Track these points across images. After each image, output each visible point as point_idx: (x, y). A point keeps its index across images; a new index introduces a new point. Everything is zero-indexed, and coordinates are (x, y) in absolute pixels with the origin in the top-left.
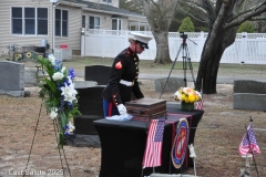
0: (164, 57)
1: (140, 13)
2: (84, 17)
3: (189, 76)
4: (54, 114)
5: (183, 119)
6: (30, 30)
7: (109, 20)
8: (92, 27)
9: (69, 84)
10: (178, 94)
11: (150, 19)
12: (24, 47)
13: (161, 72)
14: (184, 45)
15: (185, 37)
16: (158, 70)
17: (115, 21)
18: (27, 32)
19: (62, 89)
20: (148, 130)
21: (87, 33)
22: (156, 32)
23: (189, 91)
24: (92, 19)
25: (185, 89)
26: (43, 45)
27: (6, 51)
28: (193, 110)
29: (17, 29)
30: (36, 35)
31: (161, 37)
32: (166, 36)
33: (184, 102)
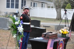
0: (59, 18)
1: (52, 2)
2: (31, 3)
3: (67, 25)
4: (15, 36)
5: (62, 40)
6: (12, 7)
7: (41, 4)
8: (34, 6)
9: (20, 26)
10: (60, 31)
11: (55, 4)
12: (10, 13)
13: (58, 23)
14: (66, 13)
15: (66, 11)
16: (57, 22)
17: (42, 5)
18: (11, 8)
19: (18, 27)
20: (48, 43)
21: (32, 8)
22: (57, 9)
23: (64, 30)
24: (34, 4)
25: (63, 29)
26: (17, 12)
27: (4, 14)
28: (66, 37)
29: (8, 6)
30: (14, 9)
31: (58, 10)
32: (60, 10)
33: (62, 34)
